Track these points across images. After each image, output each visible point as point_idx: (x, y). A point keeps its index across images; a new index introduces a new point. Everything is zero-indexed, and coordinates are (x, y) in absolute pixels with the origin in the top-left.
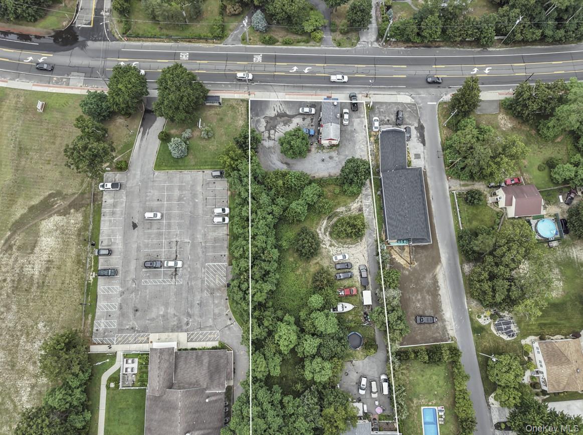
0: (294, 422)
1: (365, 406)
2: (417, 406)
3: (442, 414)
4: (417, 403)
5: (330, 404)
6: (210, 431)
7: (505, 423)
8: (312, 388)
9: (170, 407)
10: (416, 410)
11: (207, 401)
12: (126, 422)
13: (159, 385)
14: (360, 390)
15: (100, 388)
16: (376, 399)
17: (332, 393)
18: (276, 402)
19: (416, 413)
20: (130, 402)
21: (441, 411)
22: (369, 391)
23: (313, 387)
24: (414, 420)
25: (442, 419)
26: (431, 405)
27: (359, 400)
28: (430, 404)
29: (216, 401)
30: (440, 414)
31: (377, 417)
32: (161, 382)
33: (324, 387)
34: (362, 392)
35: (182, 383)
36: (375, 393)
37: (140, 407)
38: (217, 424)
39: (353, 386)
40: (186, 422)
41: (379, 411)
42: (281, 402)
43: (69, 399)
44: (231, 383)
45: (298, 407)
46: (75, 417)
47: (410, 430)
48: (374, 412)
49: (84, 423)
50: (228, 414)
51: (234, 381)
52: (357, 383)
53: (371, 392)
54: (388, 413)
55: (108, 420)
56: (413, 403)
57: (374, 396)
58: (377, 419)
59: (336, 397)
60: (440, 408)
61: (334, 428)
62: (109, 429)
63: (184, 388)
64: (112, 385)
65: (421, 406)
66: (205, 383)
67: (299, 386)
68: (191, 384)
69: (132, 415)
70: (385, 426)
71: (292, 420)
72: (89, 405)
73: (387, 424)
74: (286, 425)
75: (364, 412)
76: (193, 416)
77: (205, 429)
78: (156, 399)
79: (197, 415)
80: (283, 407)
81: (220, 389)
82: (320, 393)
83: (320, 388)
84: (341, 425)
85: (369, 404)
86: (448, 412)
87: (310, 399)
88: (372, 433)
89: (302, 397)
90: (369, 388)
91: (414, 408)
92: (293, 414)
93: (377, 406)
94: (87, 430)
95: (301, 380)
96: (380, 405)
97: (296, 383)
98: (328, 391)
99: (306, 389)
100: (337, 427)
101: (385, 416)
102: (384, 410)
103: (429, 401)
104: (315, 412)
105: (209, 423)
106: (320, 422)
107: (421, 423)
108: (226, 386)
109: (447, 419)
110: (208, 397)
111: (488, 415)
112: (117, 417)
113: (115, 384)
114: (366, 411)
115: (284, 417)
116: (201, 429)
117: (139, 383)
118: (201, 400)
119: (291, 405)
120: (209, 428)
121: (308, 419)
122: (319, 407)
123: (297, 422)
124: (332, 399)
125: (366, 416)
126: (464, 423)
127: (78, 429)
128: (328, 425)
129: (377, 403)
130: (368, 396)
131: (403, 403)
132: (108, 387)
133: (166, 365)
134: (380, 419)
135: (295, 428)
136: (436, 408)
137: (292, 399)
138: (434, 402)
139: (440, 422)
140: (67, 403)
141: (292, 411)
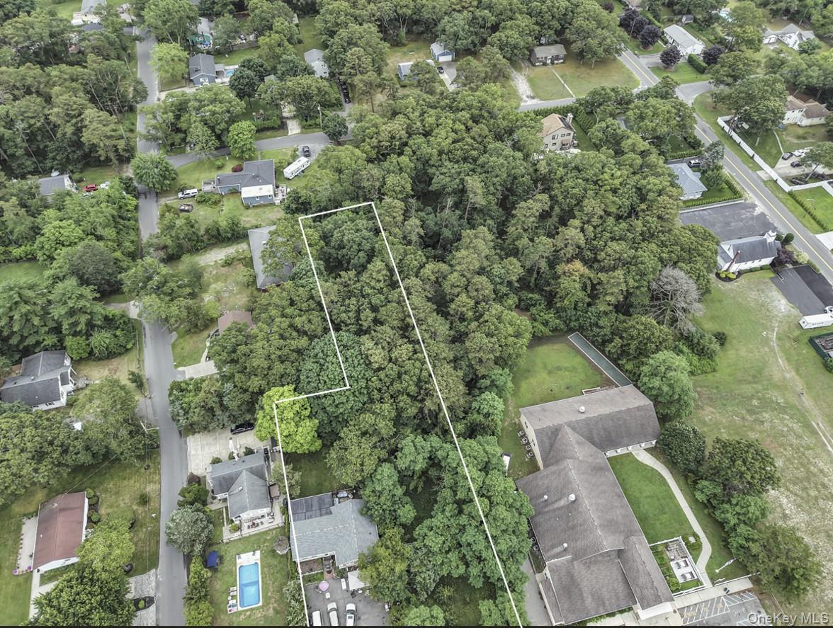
0: (444, 543)
1: (344, 587)
2: (268, 604)
3: (231, 602)
4: (268, 610)
5: (400, 577)
6: (546, 509)
7: (138, 609)
8: (426, 596)
9: (610, 526)
10: (270, 598)
11: (565, 545)
12: (649, 500)
13: (637, 551)
14: (354, 609)
15: (705, 533)
16: (330, 601)
17: (398, 594)
18: (475, 562)
19: (269, 594)
20: (658, 523)
21: (233, 606)
22: (340, 610)
23: (424, 596)
24: (274, 583)
25: (231, 594)
26: (247, 611)
27: (353, 594)
28: (248, 613)
29: (553, 547)
30: (234, 601)
31: (326, 576)
32: (636, 555)
33: (408, 600)
34: (351, 607)
35: (608, 562)
36: (333, 610)
37: (643, 520)
38: (539, 519)
39: (364, 613)
40: (581, 512)
41: (324, 585)
42: (467, 565)
43: (738, 509)
44: (538, 576)
45: (442, 564)
46: (715, 491)
47: (278, 568)
48: (331, 581)
49: (699, 486)
50: (531, 534)
51: (536, 581)
52: (359, 618)
53: (337, 610)
54: (312, 585)
55: (672, 497)
56: (275, 609)
57: (333, 605)
58: (325, 573)
59: (393, 590)
60: (235, 609)
61: (390, 546)
62: (664, 488)
63: (602, 555)
64: (692, 539)
65: (262, 607)
66: (576, 567)
67: (446, 592)
68: (596, 562)
69: (646, 507)
70: (315, 566)
71: (448, 544)
72: (707, 508)
73: (311, 570)
74: (454, 536)
75: (347, 578)
76: (575, 521)
77: (555, 510)
78: (629, 533)
79: (571, 524)
80: (463, 558)
81: (554, 564)
82: (414, 591)
83: (414, 598)
84: (382, 551)
85: (339, 591)
86: (222, 606)
87: (427, 578)
88: (333, 553)
89: (438, 579)
90: (341, 615)
91: (273, 600)
92: (447, 552)
93: (327, 591)
94: (689, 481)
95: (444, 603)
96: (323, 593)
97: (449, 597)
98: (403, 596)
99: (433, 592)
100: (387, 548)
101: (315, 580)
102: (317, 587)
103: (250, 616)
104: (417, 562)
105: (550, 518)
106: (408, 549)
107: (263, 582)
108: (547, 571)
109: (224, 595)
110: (565, 550)
111: (160, 616)
112: (663, 502)
113: (689, 542)
114: (343, 580)
115: (460, 545)
116: (559, 509)
117: (660, 550)
118: (573, 544)
119: (454, 564)
120: (548, 512)
121: (425, 550)
122: (412, 570)
123: (441, 542)
124: (399, 584)
125: (343, 574)
126: (203, 594)
127: (702, 479)
128: (398, 548)
129: (328, 595)
130: (341, 602)
131: (293, 602)
132: (695, 535)
133: (642, 580)
134: (322, 573)
135: (441, 535)
136: (240, 609)
137: (453, 572)
138: (242, 617)
139: (235, 590)
140: (737, 504)
141: (449, 555)
